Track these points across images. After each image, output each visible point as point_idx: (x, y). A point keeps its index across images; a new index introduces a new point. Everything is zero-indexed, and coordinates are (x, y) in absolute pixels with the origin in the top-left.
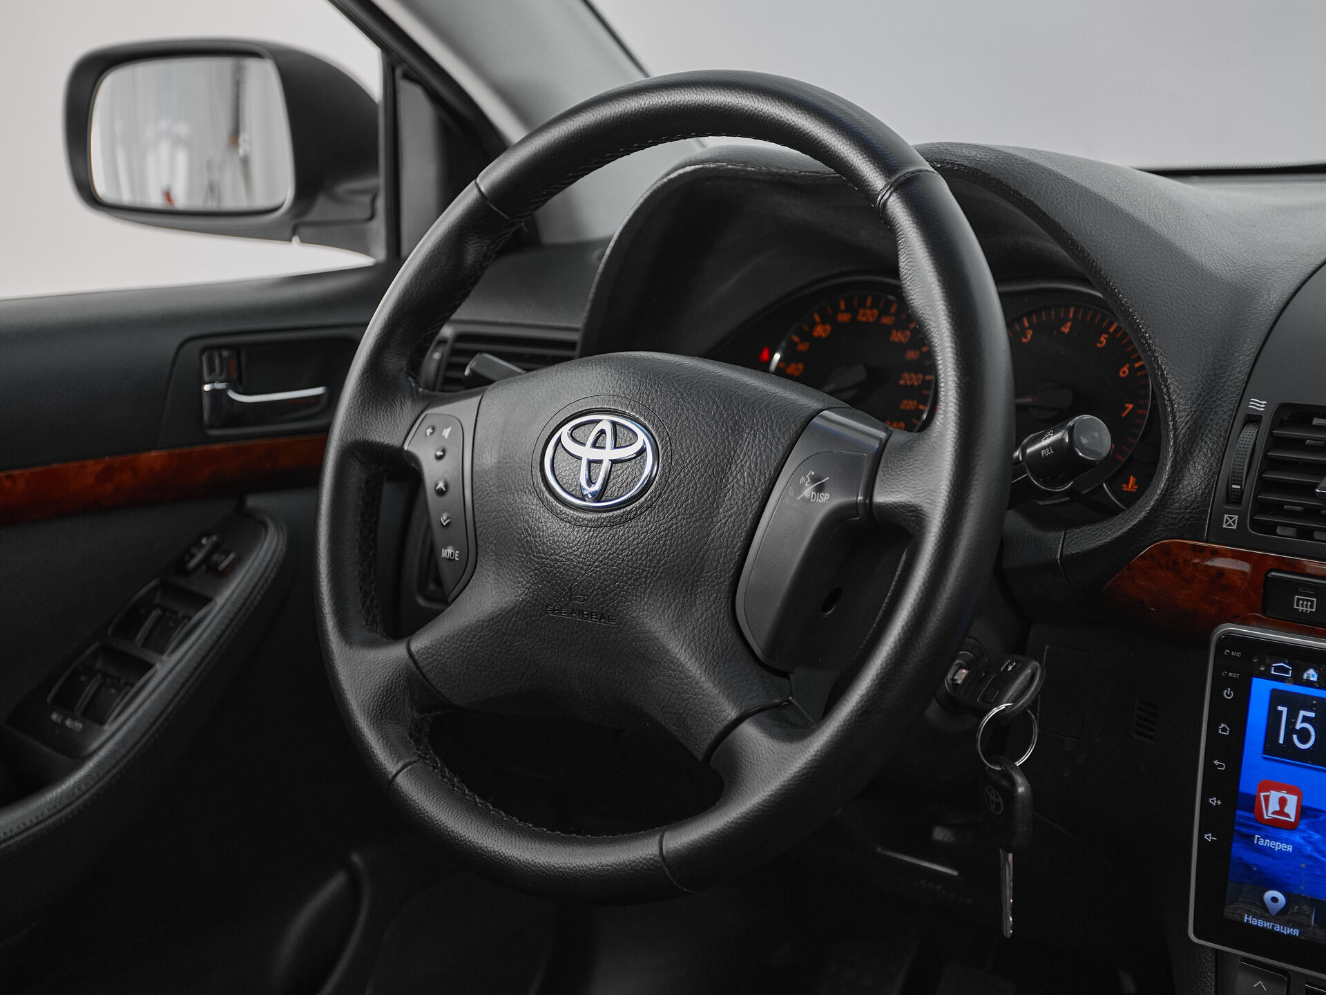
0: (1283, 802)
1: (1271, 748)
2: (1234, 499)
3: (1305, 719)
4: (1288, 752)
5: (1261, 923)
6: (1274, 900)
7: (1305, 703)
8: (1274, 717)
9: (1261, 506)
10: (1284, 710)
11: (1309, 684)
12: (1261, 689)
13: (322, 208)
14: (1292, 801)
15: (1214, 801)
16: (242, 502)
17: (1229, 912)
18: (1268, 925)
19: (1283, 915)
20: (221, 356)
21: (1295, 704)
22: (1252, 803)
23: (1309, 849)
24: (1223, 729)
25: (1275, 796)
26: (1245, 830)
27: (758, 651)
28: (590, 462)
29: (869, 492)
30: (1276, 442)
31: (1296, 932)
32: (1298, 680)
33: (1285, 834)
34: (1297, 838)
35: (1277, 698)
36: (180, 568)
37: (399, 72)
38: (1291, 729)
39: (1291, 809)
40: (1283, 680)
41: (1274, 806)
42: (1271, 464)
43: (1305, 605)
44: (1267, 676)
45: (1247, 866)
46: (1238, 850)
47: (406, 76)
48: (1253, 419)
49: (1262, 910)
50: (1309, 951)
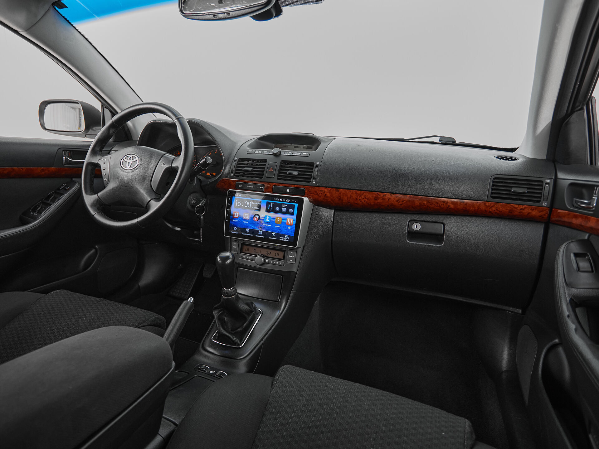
1: (235, 207)
2: (232, 172)
3: (240, 202)
5: (233, 232)
9: (236, 173)
10: (237, 201)
13: (90, 132)
15: (227, 215)
16: (72, 179)
17: (229, 231)
18: (234, 232)
19: (236, 231)
20: (67, 152)
22: (232, 215)
23: (240, 221)
24: (229, 204)
26: (232, 219)
27: (155, 190)
28: (128, 162)
29: (171, 165)
30: (238, 164)
31: (238, 233)
32: (238, 196)
33: (237, 219)
34: (238, 219)
36: (59, 189)
37: (104, 107)
38: (238, 204)
41: (235, 215)
42: (238, 167)
43: (241, 186)
44: (235, 196)
45: (232, 224)
46: (231, 222)
47: (105, 107)
48: (235, 161)
49: (234, 230)
50: (240, 235)
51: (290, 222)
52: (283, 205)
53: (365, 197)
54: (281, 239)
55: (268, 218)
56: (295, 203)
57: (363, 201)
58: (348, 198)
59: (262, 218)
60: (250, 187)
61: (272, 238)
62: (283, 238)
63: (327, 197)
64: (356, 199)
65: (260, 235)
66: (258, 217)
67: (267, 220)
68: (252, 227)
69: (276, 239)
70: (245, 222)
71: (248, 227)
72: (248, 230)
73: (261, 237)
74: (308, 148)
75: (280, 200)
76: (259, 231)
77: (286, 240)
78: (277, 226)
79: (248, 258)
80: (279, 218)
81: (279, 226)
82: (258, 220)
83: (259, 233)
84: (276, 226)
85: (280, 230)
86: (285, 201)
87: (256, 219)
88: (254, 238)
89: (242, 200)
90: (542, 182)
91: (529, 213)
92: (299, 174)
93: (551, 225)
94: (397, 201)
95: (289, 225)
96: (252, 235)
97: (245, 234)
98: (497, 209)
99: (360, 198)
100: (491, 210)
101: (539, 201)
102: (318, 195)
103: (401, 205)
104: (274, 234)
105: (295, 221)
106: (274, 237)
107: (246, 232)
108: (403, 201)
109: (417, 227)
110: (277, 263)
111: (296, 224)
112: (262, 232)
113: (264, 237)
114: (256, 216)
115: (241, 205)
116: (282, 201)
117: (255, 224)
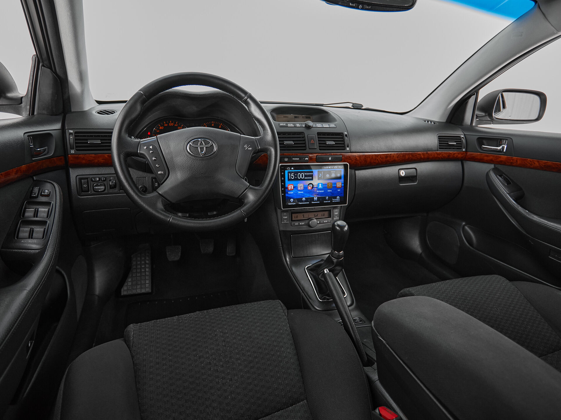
0: (291, 187)
1: (289, 180)
3: (292, 175)
4: (291, 180)
5: (290, 204)
6: (292, 200)
7: (292, 172)
8: (288, 175)
10: (290, 174)
11: (293, 170)
12: (286, 172)
14: (292, 186)
15: (283, 189)
16: (33, 178)
17: (286, 204)
18: (291, 204)
19: (293, 202)
21: (291, 173)
22: (287, 188)
23: (295, 192)
24: (283, 179)
25: (290, 186)
26: (287, 192)
29: (258, 147)
31: (295, 204)
32: (291, 170)
33: (292, 191)
34: (294, 191)
35: (289, 173)
38: (291, 177)
39: (292, 187)
40: (289, 170)
41: (290, 188)
43: (286, 160)
44: (287, 170)
45: (288, 197)
46: (287, 195)
47: (43, 66)
49: (291, 202)
50: (297, 206)
51: (339, 186)
52: (332, 172)
53: (380, 157)
54: (333, 200)
55: (320, 185)
56: (341, 169)
57: (379, 160)
58: (370, 160)
59: (315, 186)
60: (295, 159)
61: (326, 202)
62: (335, 200)
63: (357, 160)
64: (375, 159)
65: (316, 201)
66: (312, 186)
67: (320, 187)
68: (308, 196)
69: (330, 201)
70: (301, 192)
71: (303, 197)
72: (304, 199)
73: (317, 202)
74: (307, 118)
75: (329, 168)
76: (315, 198)
77: (338, 201)
78: (330, 191)
79: (301, 224)
80: (330, 183)
81: (331, 190)
82: (312, 188)
83: (315, 200)
84: (328, 191)
85: (332, 193)
86: (333, 168)
87: (310, 188)
88: (310, 205)
89: (295, 173)
90: (460, 137)
91: (457, 156)
92: (336, 144)
93: (464, 161)
94: (397, 157)
95: (339, 188)
96: (308, 203)
97: (302, 203)
98: (442, 156)
99: (378, 158)
100: (439, 156)
101: (461, 149)
102: (351, 160)
103: (399, 160)
104: (327, 198)
105: (343, 184)
106: (328, 200)
107: (302, 202)
108: (400, 157)
109: (403, 173)
110: (327, 221)
111: (344, 186)
112: (317, 198)
113: (319, 202)
114: (310, 185)
115: (295, 177)
116: (331, 169)
117: (310, 192)
